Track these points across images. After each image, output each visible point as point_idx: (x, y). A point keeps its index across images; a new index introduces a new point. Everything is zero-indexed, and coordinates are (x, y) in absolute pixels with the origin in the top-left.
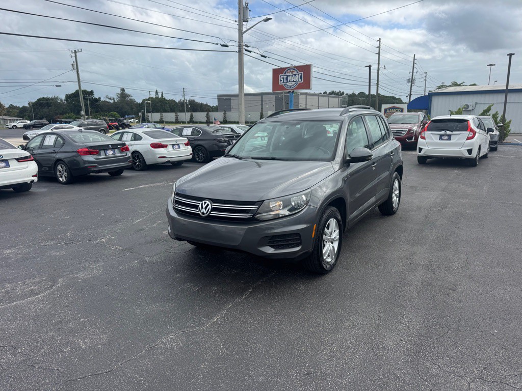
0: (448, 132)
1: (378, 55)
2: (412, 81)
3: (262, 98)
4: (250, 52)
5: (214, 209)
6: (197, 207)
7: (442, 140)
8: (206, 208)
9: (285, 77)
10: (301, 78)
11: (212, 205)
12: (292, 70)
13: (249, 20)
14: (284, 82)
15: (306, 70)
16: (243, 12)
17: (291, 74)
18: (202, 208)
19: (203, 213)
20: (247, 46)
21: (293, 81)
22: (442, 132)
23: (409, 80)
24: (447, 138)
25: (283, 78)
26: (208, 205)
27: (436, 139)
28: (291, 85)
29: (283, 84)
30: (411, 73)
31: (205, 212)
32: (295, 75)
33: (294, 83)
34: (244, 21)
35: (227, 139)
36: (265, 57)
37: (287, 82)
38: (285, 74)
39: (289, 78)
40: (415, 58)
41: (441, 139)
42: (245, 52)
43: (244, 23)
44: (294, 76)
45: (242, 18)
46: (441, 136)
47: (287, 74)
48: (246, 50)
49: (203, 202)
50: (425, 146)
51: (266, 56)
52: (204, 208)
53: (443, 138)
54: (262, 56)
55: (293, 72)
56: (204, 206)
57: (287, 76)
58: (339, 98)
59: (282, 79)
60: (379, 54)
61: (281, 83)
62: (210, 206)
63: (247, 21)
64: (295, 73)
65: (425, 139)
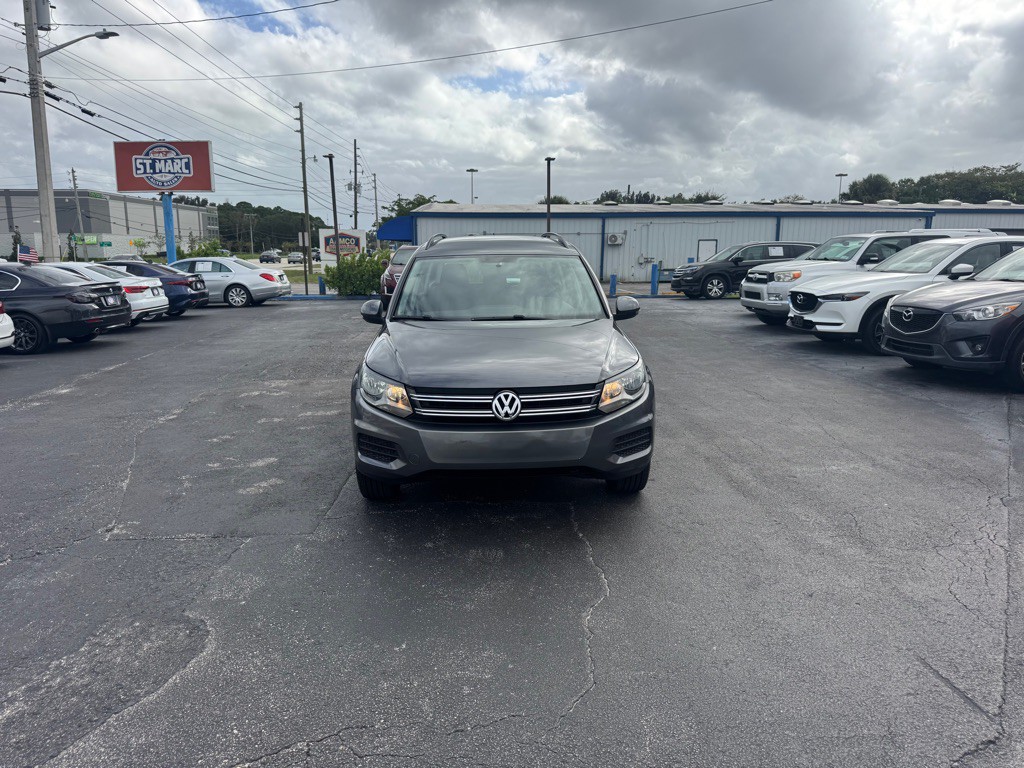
1: (299, 134)
2: (355, 188)
3: (8, 202)
4: (57, 99)
5: (525, 405)
6: (488, 406)
8: (511, 406)
9: (148, 162)
10: (187, 166)
11: (520, 399)
12: (163, 149)
13: (52, 27)
14: (145, 172)
15: (198, 152)
16: (37, 10)
17: (161, 156)
18: (503, 406)
19: (507, 415)
20: (50, 86)
21: (170, 172)
23: (350, 185)
25: (144, 165)
26: (513, 400)
28: (164, 179)
29: (144, 176)
30: (353, 174)
31: (510, 412)
32: (172, 160)
33: (172, 176)
34: (41, 28)
35: (94, 295)
36: (92, 115)
37: (155, 173)
38: (147, 154)
39: (157, 165)
40: (357, 146)
42: (47, 99)
43: (41, 33)
44: (170, 161)
45: (35, 21)
47: (152, 156)
48: (47, 94)
49: (502, 395)
51: (93, 111)
52: (506, 407)
54: (84, 111)
55: (167, 152)
56: (507, 403)
57: (154, 161)
58: (198, 210)
59: (141, 167)
60: (301, 131)
61: (139, 174)
62: (517, 402)
63: (49, 29)
64: (172, 155)
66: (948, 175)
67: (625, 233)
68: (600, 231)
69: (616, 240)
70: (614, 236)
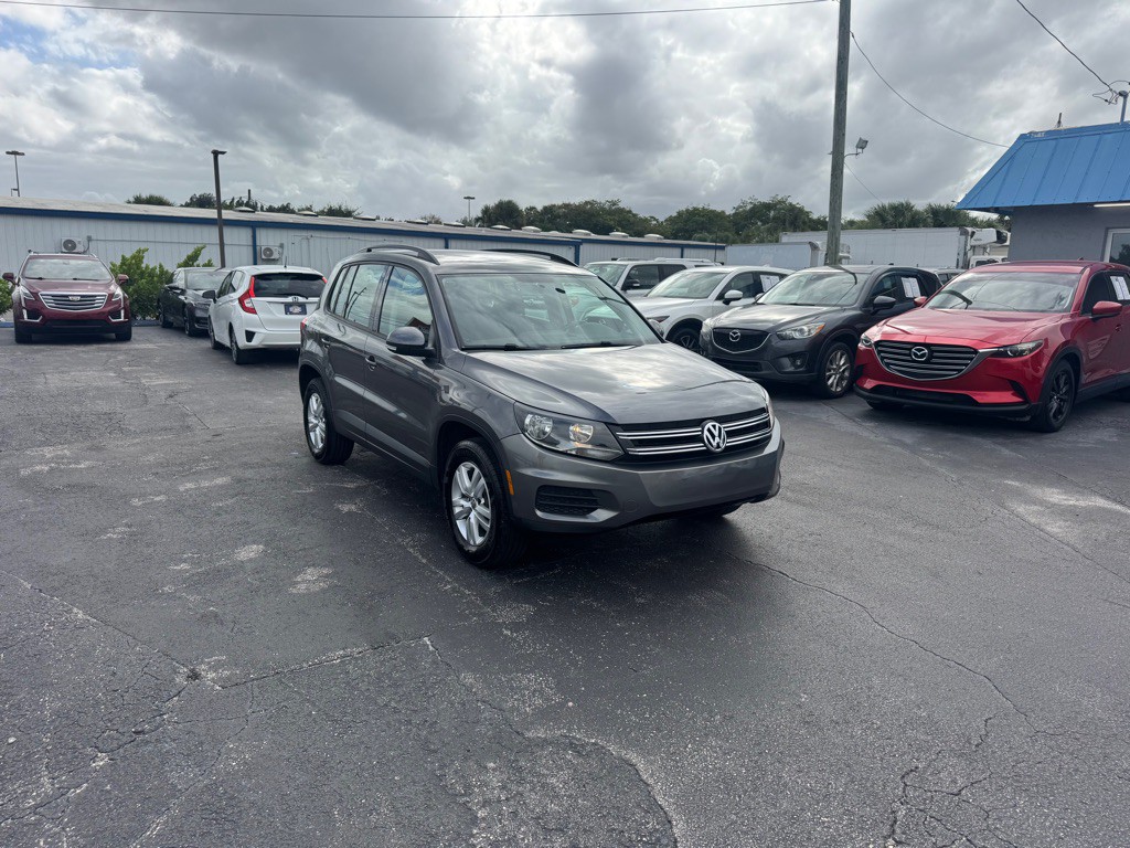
0: (301, 299)
7: (291, 313)
18: (713, 437)
22: (290, 299)
24: (298, 309)
27: (279, 313)
41: (287, 312)
46: (287, 306)
50: (260, 327)
53: (291, 309)
65: (255, 313)
66: (566, 206)
67: (282, 246)
68: (250, 243)
69: (272, 254)
70: (268, 249)
